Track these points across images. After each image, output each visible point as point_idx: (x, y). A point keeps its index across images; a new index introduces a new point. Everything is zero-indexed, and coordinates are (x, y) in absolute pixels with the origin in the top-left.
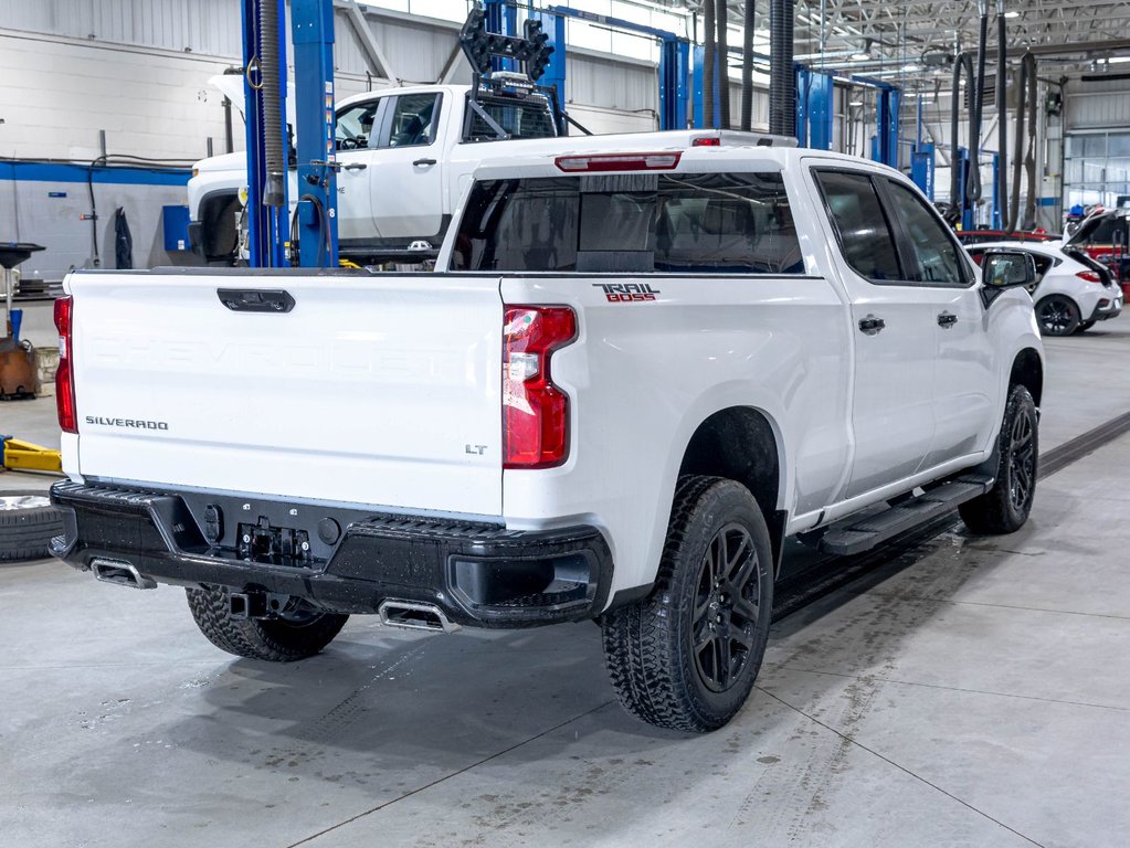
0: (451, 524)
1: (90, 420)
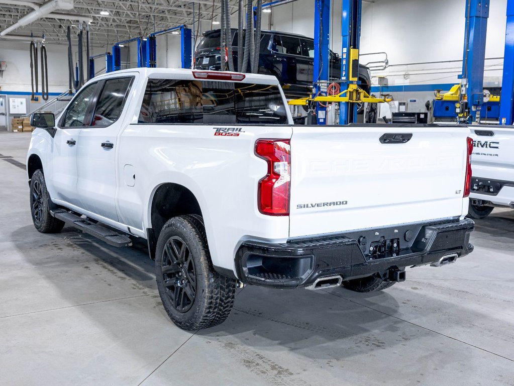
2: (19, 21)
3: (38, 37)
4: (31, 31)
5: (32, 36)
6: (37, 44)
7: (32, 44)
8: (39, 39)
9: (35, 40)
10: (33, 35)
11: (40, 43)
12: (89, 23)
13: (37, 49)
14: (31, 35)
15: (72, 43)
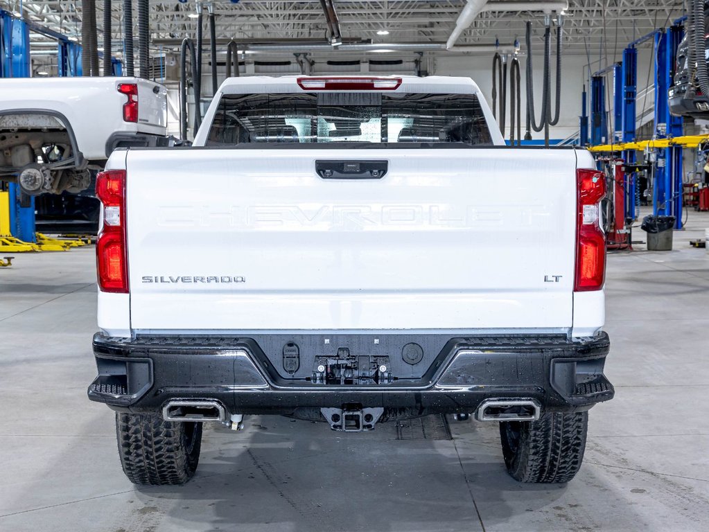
0: (545, 337)
1: (147, 279)
2: (457, 23)
3: (509, 45)
4: (496, 36)
5: (497, 44)
6: (506, 56)
7: (497, 57)
8: (511, 48)
9: (504, 49)
10: (500, 42)
11: (512, 54)
12: (563, 13)
13: (505, 66)
14: (495, 43)
15: (532, 51)
